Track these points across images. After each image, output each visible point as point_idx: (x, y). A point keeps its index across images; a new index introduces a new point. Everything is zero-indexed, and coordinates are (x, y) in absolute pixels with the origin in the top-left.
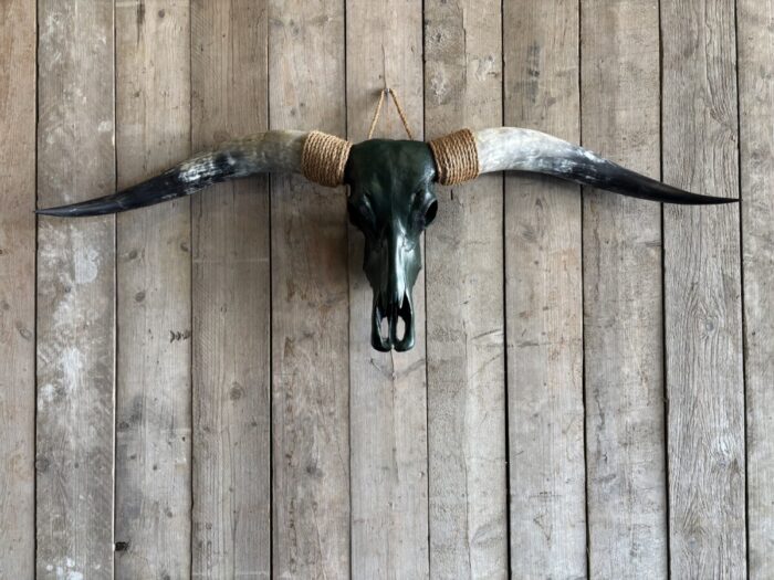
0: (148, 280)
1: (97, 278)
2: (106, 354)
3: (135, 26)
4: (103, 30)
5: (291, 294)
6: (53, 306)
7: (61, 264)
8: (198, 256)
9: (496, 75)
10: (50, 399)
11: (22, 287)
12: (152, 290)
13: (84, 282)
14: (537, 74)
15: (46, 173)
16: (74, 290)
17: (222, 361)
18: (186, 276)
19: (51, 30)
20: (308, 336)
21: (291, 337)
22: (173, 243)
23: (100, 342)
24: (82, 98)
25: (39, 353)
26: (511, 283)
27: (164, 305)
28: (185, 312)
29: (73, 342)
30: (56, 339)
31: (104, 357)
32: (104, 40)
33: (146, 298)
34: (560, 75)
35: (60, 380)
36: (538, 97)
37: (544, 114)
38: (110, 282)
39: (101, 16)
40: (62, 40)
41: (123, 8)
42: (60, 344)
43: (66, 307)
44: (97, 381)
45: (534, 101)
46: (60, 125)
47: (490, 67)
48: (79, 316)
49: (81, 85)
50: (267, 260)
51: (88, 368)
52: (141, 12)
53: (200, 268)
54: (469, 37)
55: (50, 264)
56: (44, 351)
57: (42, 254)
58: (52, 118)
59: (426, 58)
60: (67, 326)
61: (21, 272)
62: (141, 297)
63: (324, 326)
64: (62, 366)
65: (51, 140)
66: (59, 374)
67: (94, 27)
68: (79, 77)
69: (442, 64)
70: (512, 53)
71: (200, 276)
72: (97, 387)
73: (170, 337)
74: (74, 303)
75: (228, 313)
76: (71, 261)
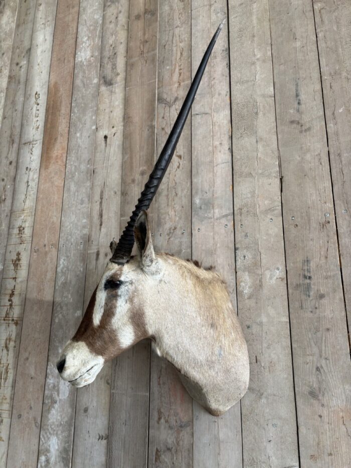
0: (90, 400)
1: (68, 396)
2: (68, 443)
3: (95, 262)
4: (82, 265)
5: (160, 419)
6: (49, 410)
7: (54, 387)
8: (114, 389)
9: (282, 279)
10: (43, 464)
11: (38, 399)
12: (91, 407)
13: (62, 398)
14: (310, 278)
15: (53, 337)
16: (58, 402)
17: (122, 458)
18: (107, 399)
19: (62, 266)
20: (169, 449)
21: (159, 448)
22: (103, 379)
23: (66, 435)
24: (70, 299)
25: (41, 436)
26: (302, 430)
27: (96, 417)
28: (106, 422)
29: (55, 432)
30: (48, 430)
31: (67, 444)
32: (82, 270)
33: (89, 410)
34: (327, 278)
35: (48, 454)
36: (312, 293)
37: (317, 306)
38: (73, 400)
39: (81, 258)
40: (65, 271)
41: (90, 253)
42: (50, 433)
43: (54, 412)
44: (63, 458)
45: (309, 296)
46: (61, 313)
47: (278, 274)
48: (59, 418)
49: (71, 292)
50: (148, 394)
51: (60, 449)
52: (98, 254)
53: (115, 396)
54: (263, 256)
55: (50, 386)
56: (43, 436)
57: (48, 380)
58: (59, 309)
59: (237, 271)
60: (53, 423)
61: (38, 390)
62: (86, 410)
63: (178, 443)
64: (49, 446)
65: (57, 321)
66: (48, 451)
67: (79, 263)
68: (70, 288)
69: (247, 273)
70: (291, 264)
71: (114, 401)
72: (63, 462)
73: (98, 437)
74: (57, 410)
75: (127, 426)
76: (58, 385)
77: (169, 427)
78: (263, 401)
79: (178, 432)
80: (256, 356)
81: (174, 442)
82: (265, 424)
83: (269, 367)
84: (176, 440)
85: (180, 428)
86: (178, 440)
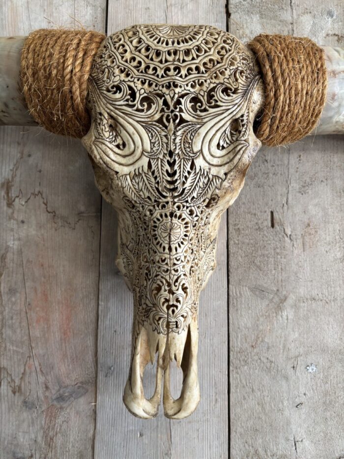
77: (25, 402)
78: (285, 314)
79: (52, 414)
80: (272, 213)
81: (39, 439)
82: (289, 366)
83: (303, 236)
84: (46, 435)
85: (55, 403)
86: (51, 434)
